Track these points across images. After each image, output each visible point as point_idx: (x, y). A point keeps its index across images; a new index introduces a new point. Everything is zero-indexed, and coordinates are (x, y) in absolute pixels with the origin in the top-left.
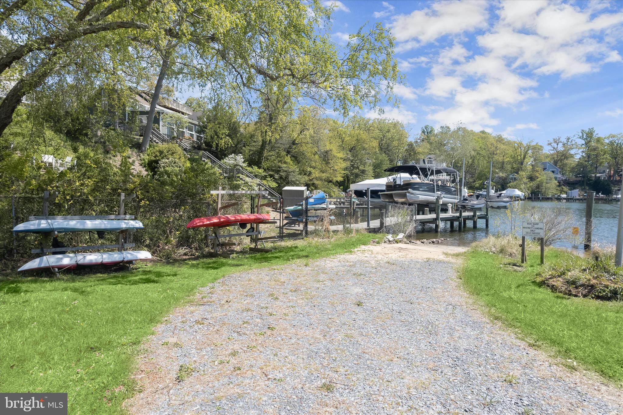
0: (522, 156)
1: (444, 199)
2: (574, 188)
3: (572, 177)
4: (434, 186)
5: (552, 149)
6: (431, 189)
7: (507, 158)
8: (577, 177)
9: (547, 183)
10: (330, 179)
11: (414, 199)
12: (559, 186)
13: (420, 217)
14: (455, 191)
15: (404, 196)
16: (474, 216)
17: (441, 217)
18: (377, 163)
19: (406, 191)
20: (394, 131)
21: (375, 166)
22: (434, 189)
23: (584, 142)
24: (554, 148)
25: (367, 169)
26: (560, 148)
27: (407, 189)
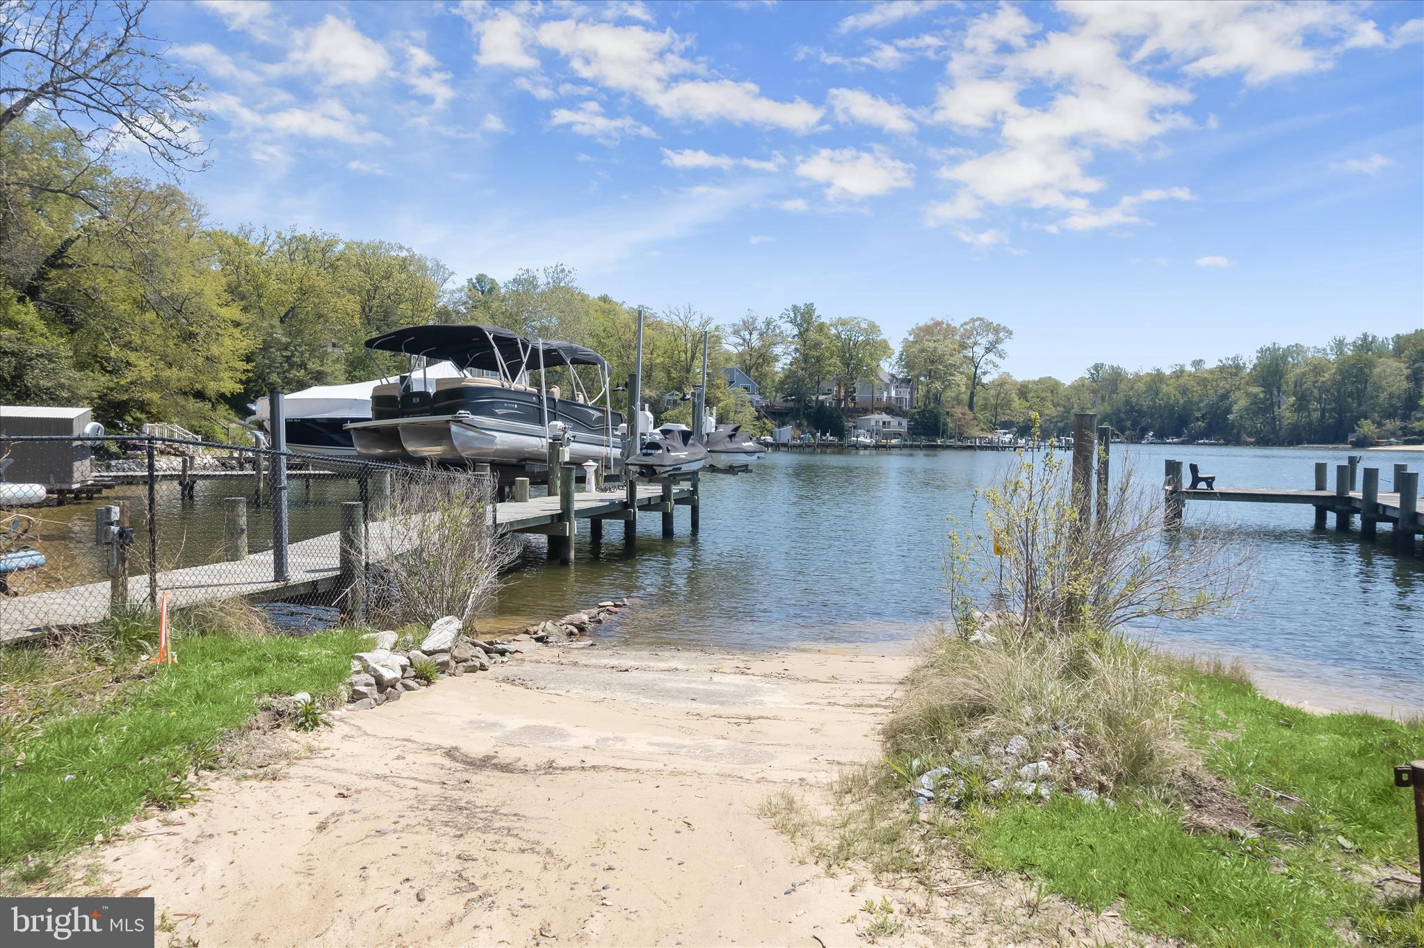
0: (689, 354)
1: (573, 445)
2: (783, 424)
3: (778, 401)
4: (541, 401)
5: (741, 342)
6: (532, 412)
7: (658, 356)
8: (787, 401)
9: (736, 412)
10: (198, 386)
11: (477, 444)
12: (758, 418)
13: (508, 512)
14: (599, 420)
15: (441, 434)
16: (664, 498)
17: (577, 506)
18: (356, 354)
19: (449, 417)
20: (404, 276)
21: (352, 362)
22: (541, 411)
23: (796, 332)
24: (744, 340)
25: (329, 370)
26: (755, 341)
27: (452, 410)
